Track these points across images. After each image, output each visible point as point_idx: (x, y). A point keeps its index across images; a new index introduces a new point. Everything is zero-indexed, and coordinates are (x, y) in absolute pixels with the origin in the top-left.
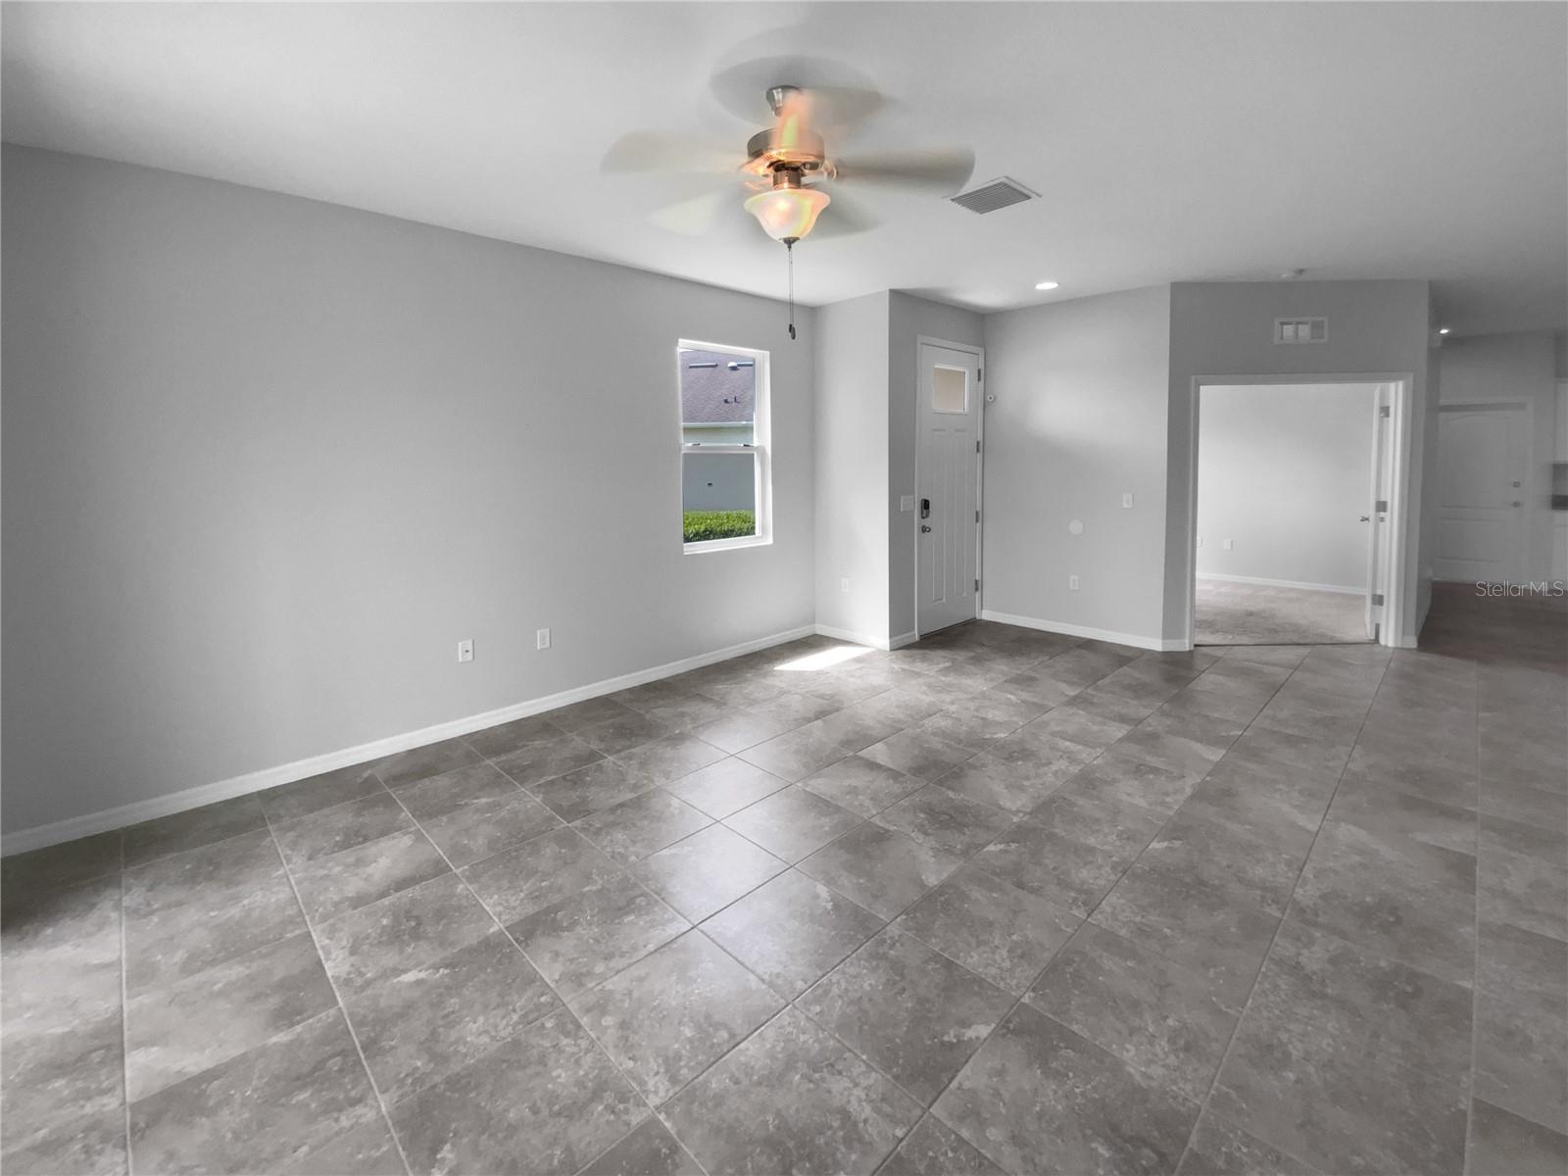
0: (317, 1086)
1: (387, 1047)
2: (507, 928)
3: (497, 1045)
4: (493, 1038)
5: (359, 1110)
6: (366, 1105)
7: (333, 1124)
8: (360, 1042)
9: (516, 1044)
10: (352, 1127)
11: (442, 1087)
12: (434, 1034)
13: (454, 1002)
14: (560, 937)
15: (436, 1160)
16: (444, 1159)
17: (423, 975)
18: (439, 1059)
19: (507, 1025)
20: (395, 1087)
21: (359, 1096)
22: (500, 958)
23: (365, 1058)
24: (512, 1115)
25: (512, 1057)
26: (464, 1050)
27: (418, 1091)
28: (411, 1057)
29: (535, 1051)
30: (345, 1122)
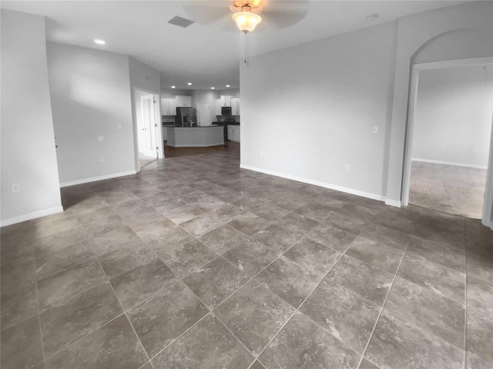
0: (392, 337)
1: (366, 321)
2: (297, 308)
3: (346, 289)
4: (345, 291)
5: (387, 316)
6: (385, 315)
7: (396, 321)
8: (371, 332)
9: (343, 284)
10: (392, 314)
11: (366, 296)
12: (353, 309)
13: (339, 309)
14: (297, 288)
15: (382, 288)
16: (381, 286)
17: (333, 329)
18: (359, 302)
19: (338, 289)
20: (375, 310)
21: (384, 319)
22: (313, 303)
23: (374, 326)
24: (362, 277)
25: (348, 283)
26: (353, 296)
27: (371, 302)
28: (364, 311)
29: (343, 279)
30: (393, 318)
